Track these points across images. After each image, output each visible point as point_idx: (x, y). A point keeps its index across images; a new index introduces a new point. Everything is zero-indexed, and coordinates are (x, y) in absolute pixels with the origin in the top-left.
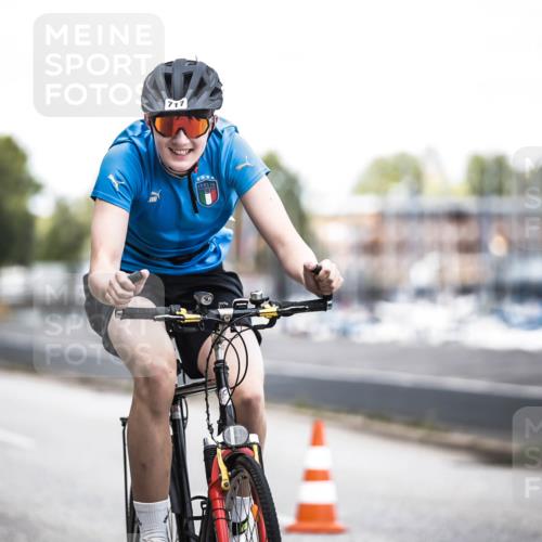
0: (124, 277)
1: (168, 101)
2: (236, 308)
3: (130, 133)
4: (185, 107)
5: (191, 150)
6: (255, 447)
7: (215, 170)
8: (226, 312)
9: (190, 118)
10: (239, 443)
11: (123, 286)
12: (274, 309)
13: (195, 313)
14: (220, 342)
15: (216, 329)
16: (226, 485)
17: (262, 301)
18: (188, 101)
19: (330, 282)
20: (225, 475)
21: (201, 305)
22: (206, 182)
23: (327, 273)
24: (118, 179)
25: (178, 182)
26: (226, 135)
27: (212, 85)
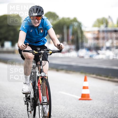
0: (24, 44)
1: (33, 14)
2: (44, 51)
3: (27, 19)
4: (37, 15)
5: (38, 23)
6: (47, 77)
7: (43, 26)
8: (42, 52)
9: (38, 17)
10: (44, 76)
11: (24, 46)
12: (51, 52)
13: (37, 52)
14: (41, 57)
15: (40, 55)
16: (41, 83)
17: (49, 50)
18: (37, 14)
19: (62, 47)
20: (41, 81)
21: (38, 50)
22: (41, 28)
23: (61, 45)
24: (25, 27)
25: (36, 28)
26: (45, 20)
27: (42, 10)
